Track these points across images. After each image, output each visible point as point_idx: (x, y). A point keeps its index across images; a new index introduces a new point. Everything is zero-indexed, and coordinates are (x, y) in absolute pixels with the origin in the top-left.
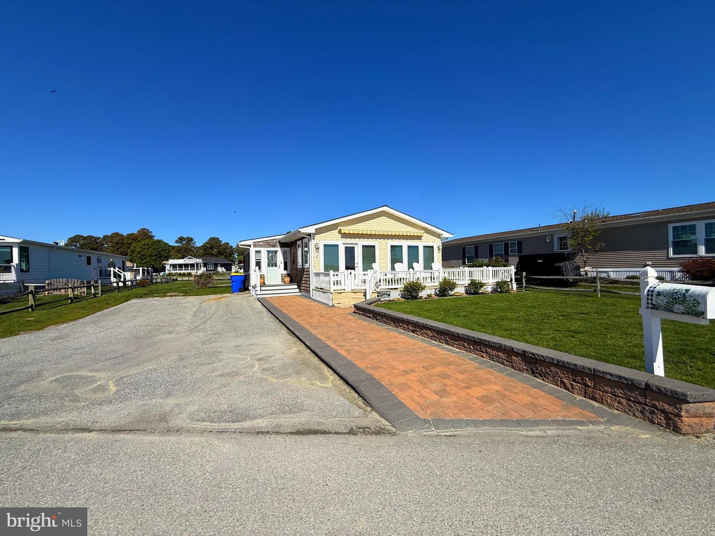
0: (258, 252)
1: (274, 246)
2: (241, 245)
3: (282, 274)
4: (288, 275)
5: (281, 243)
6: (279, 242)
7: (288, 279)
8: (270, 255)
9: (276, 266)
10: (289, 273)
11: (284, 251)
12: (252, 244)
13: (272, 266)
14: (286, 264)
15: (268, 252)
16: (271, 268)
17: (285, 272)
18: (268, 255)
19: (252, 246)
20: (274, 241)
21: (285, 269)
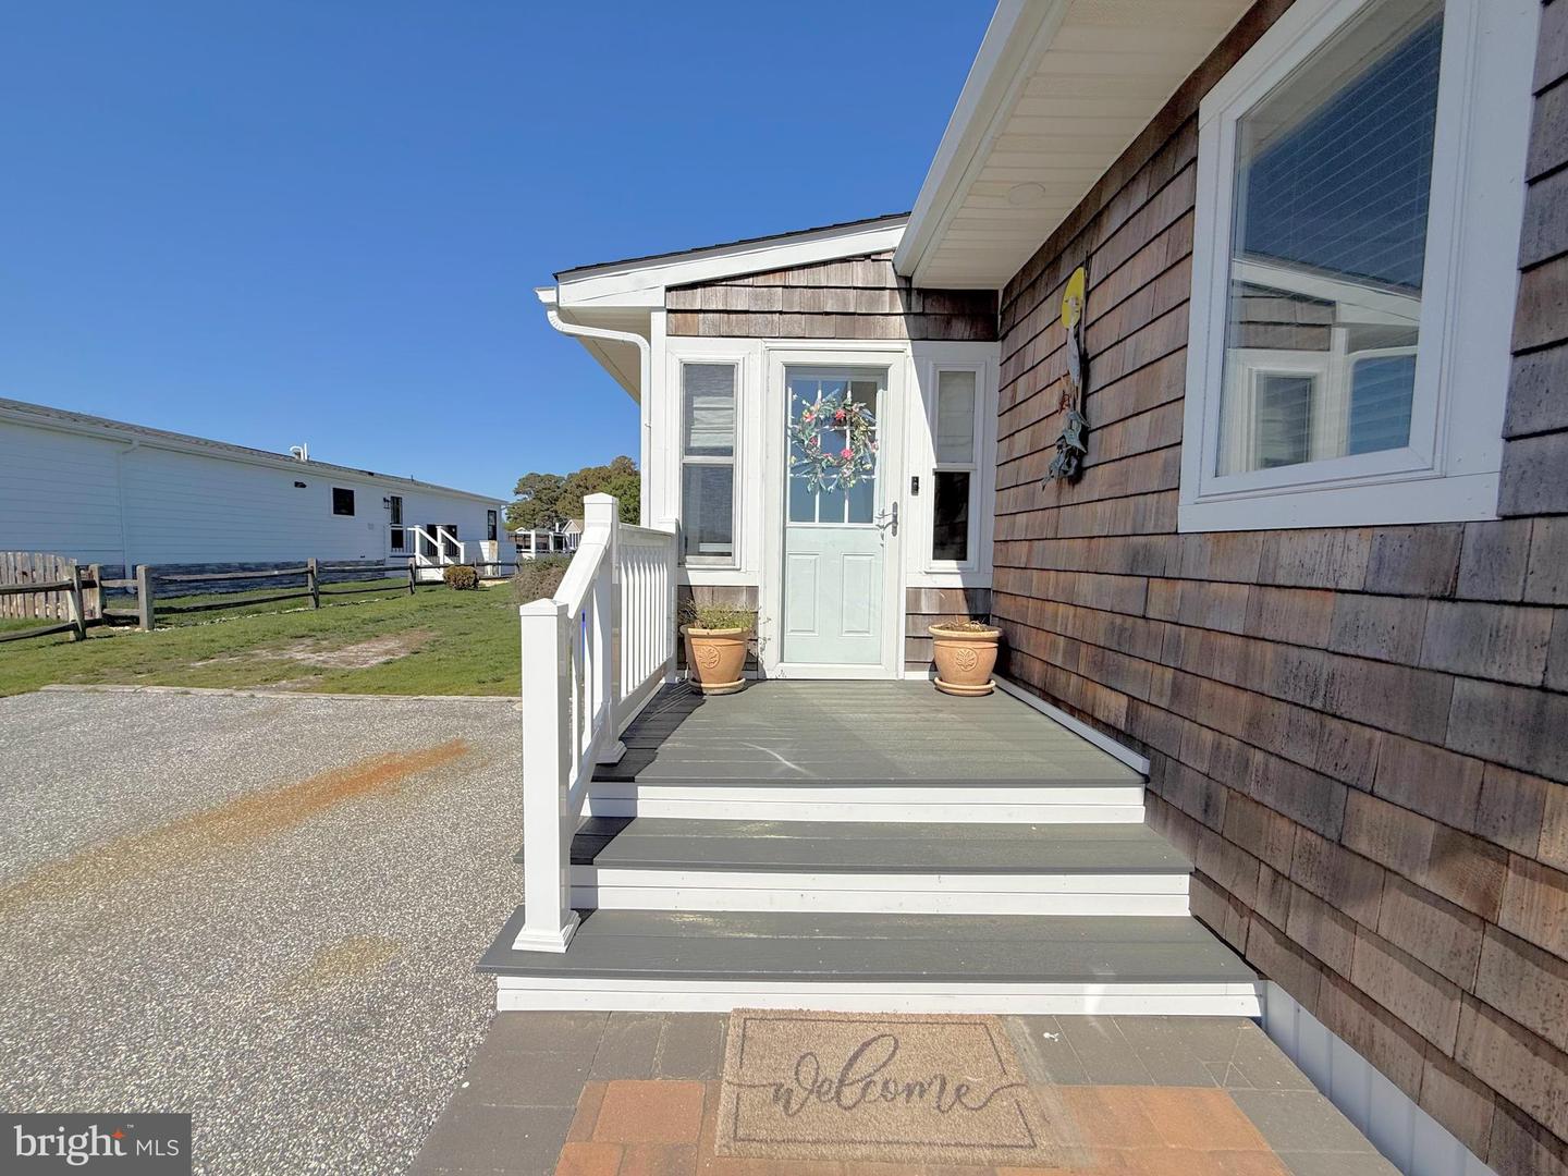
0: (708, 381)
1: (851, 322)
2: (568, 315)
3: (914, 594)
4: (978, 606)
5: (925, 293)
6: (906, 285)
7: (972, 650)
8: (820, 406)
9: (863, 513)
10: (985, 582)
11: (946, 378)
12: (658, 298)
13: (832, 514)
14: (952, 493)
15: (801, 380)
16: (813, 534)
17: (949, 574)
18: (798, 409)
19: (659, 321)
20: (860, 274)
21: (950, 536)
